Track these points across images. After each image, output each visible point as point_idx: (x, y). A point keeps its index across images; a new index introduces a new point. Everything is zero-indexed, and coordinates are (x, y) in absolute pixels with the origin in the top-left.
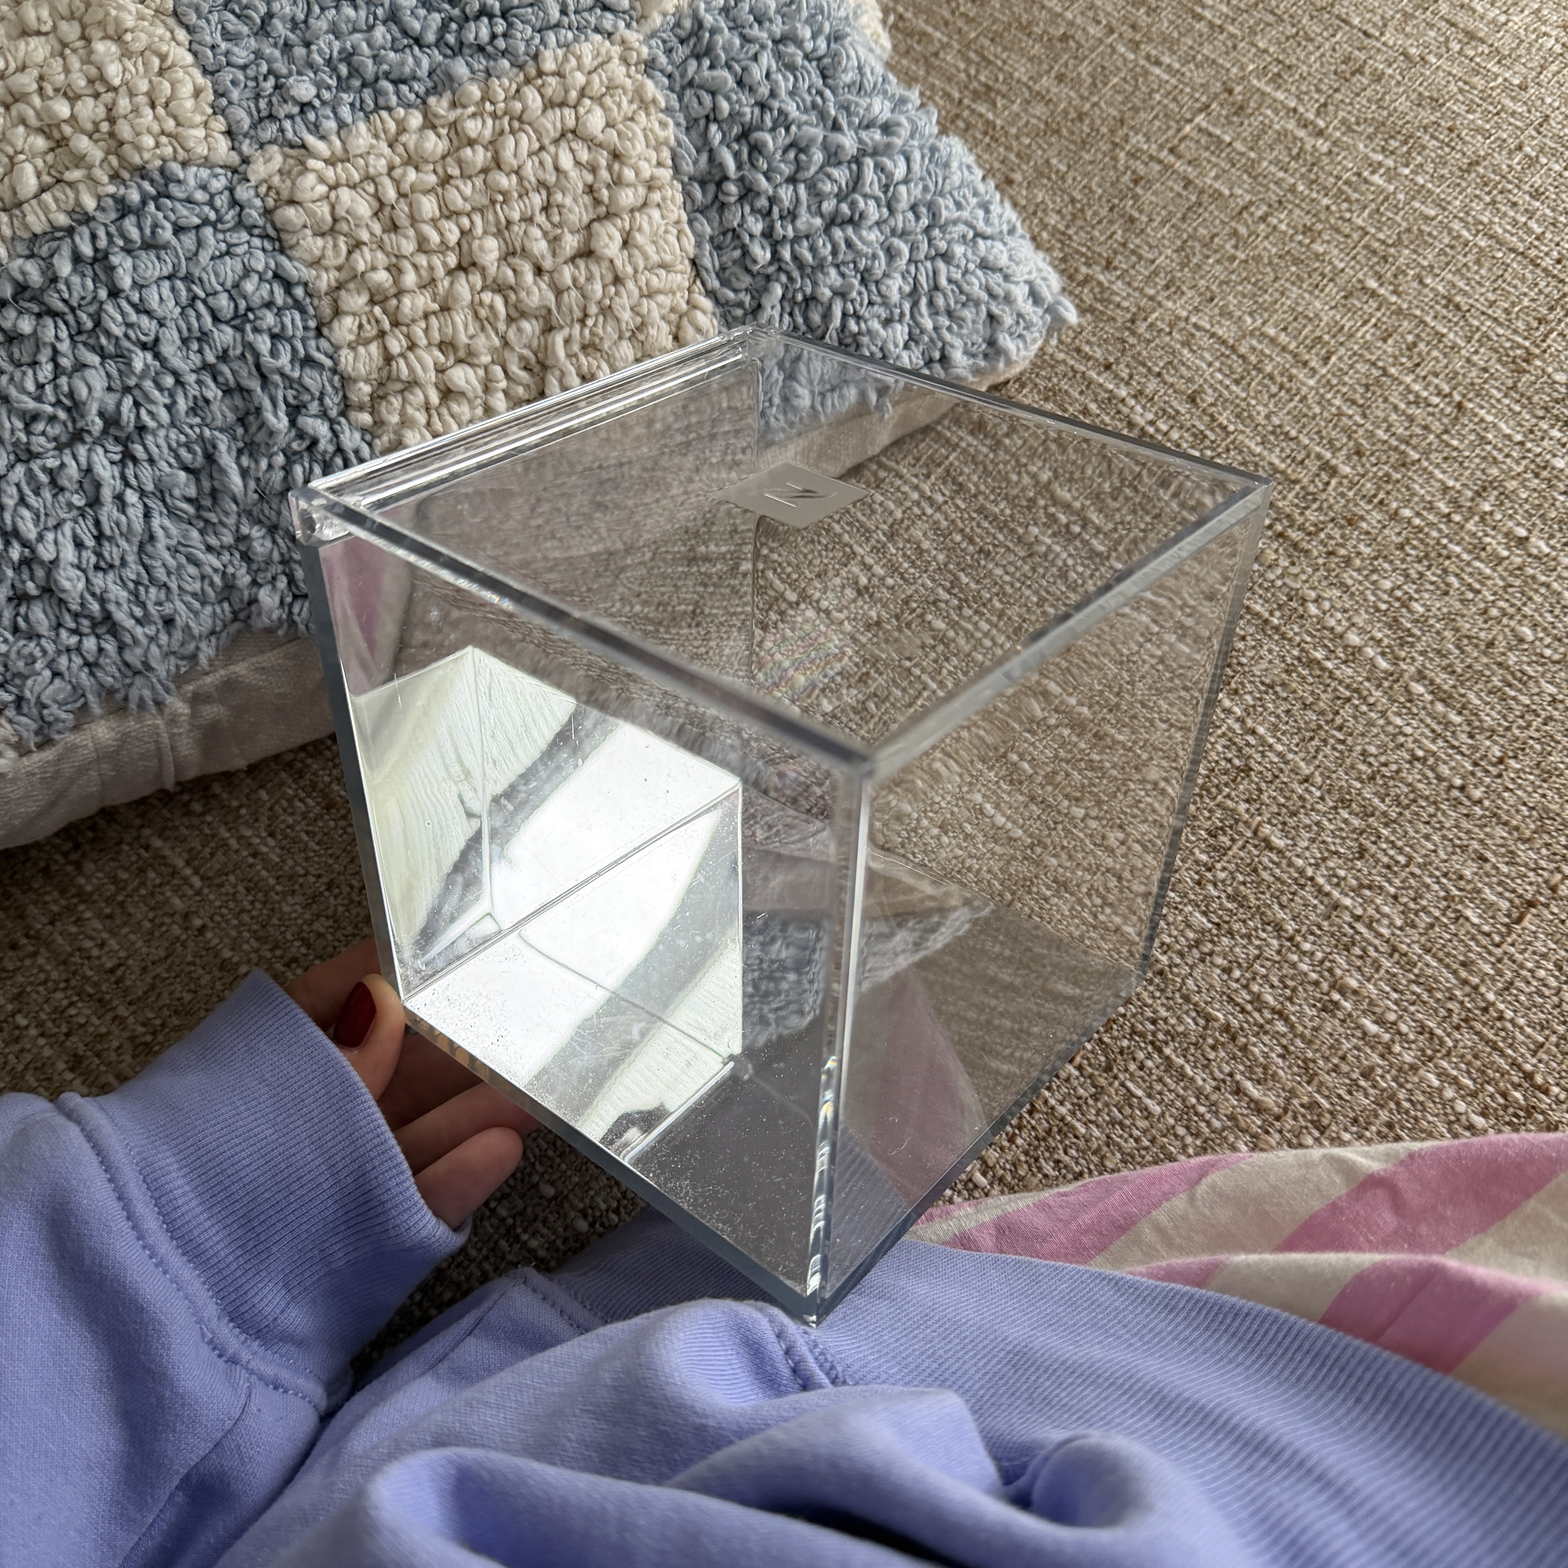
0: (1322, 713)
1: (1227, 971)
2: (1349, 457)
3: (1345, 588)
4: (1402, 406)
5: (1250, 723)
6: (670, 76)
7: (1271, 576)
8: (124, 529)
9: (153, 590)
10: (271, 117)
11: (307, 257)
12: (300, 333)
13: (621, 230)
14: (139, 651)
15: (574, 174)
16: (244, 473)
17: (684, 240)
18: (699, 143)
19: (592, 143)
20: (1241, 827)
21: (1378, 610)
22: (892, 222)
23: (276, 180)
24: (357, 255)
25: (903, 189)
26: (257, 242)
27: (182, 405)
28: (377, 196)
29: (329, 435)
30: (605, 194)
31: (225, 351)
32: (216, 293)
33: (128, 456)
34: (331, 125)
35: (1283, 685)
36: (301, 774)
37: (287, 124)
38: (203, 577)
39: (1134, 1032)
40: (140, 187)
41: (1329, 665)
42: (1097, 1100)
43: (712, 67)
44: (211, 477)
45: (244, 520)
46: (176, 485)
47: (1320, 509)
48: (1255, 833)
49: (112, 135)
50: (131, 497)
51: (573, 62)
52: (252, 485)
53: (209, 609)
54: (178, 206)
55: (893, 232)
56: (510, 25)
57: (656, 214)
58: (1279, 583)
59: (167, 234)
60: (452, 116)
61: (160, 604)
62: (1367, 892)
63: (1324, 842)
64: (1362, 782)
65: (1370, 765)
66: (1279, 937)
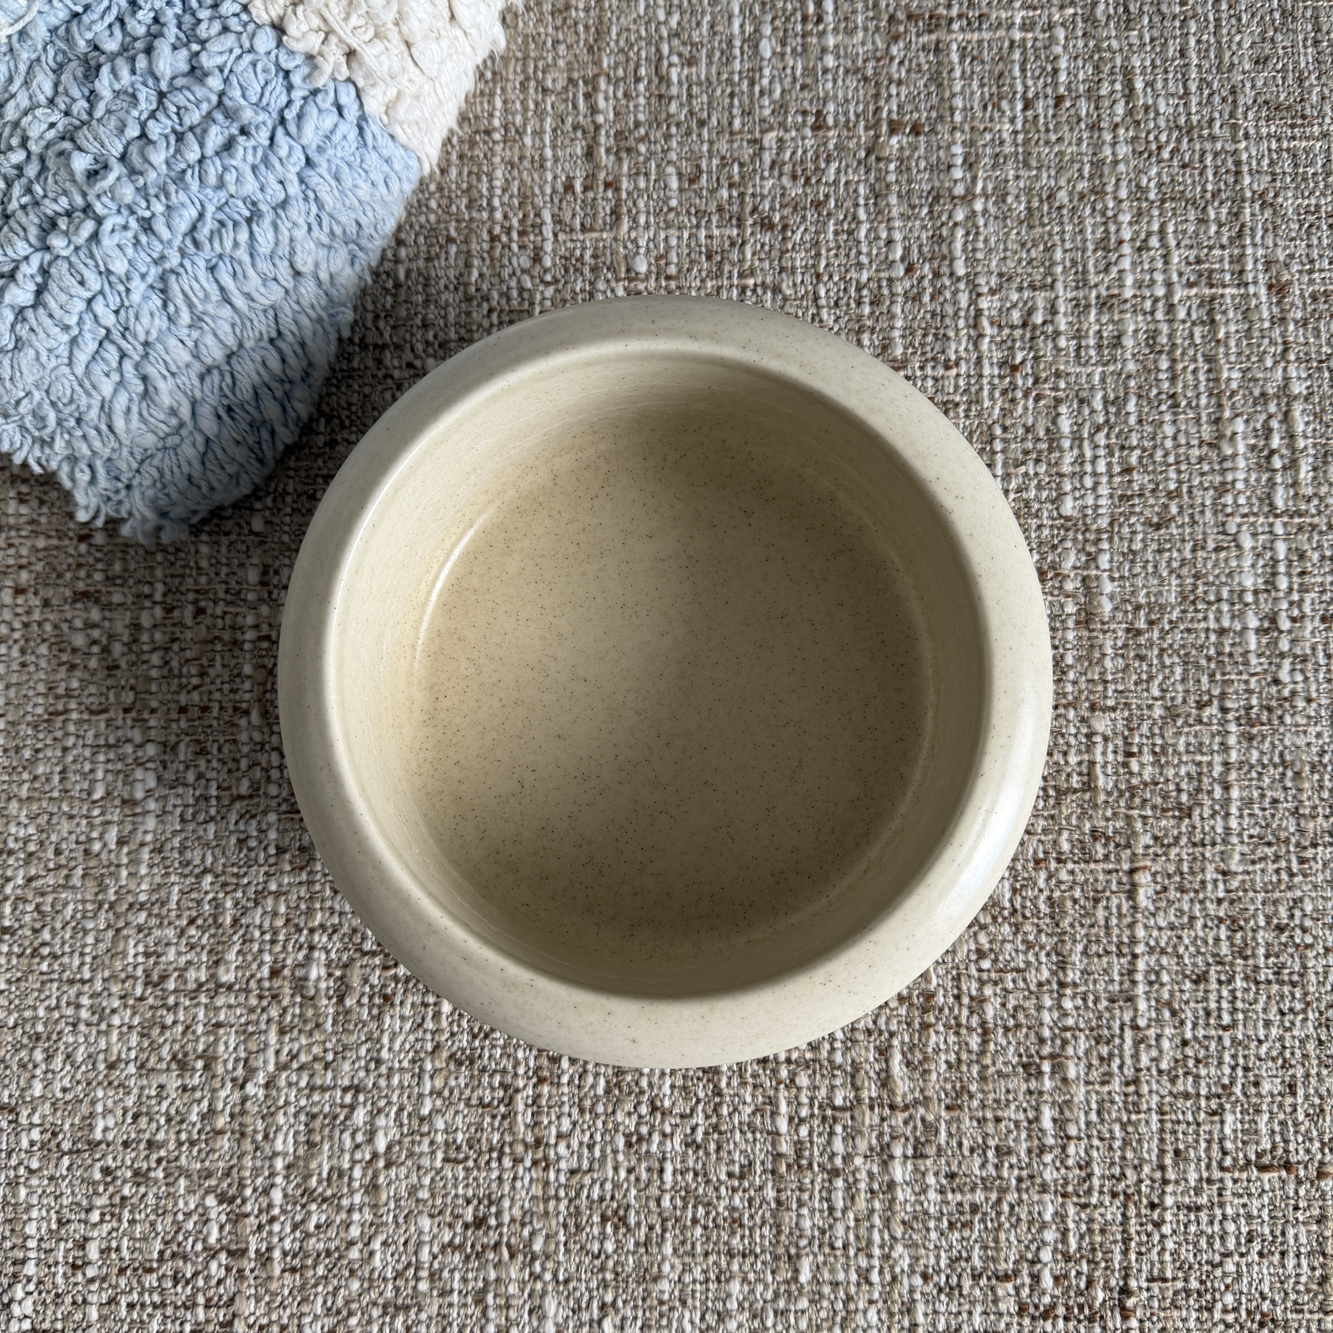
0: (1301, 831)
1: (981, 954)
5: (1232, 777)
20: (1126, 854)
35: (1298, 775)
48: (1132, 872)
62: (1167, 1014)
63: (1180, 937)
64: (1268, 923)
65: (1292, 917)
66: (1053, 973)
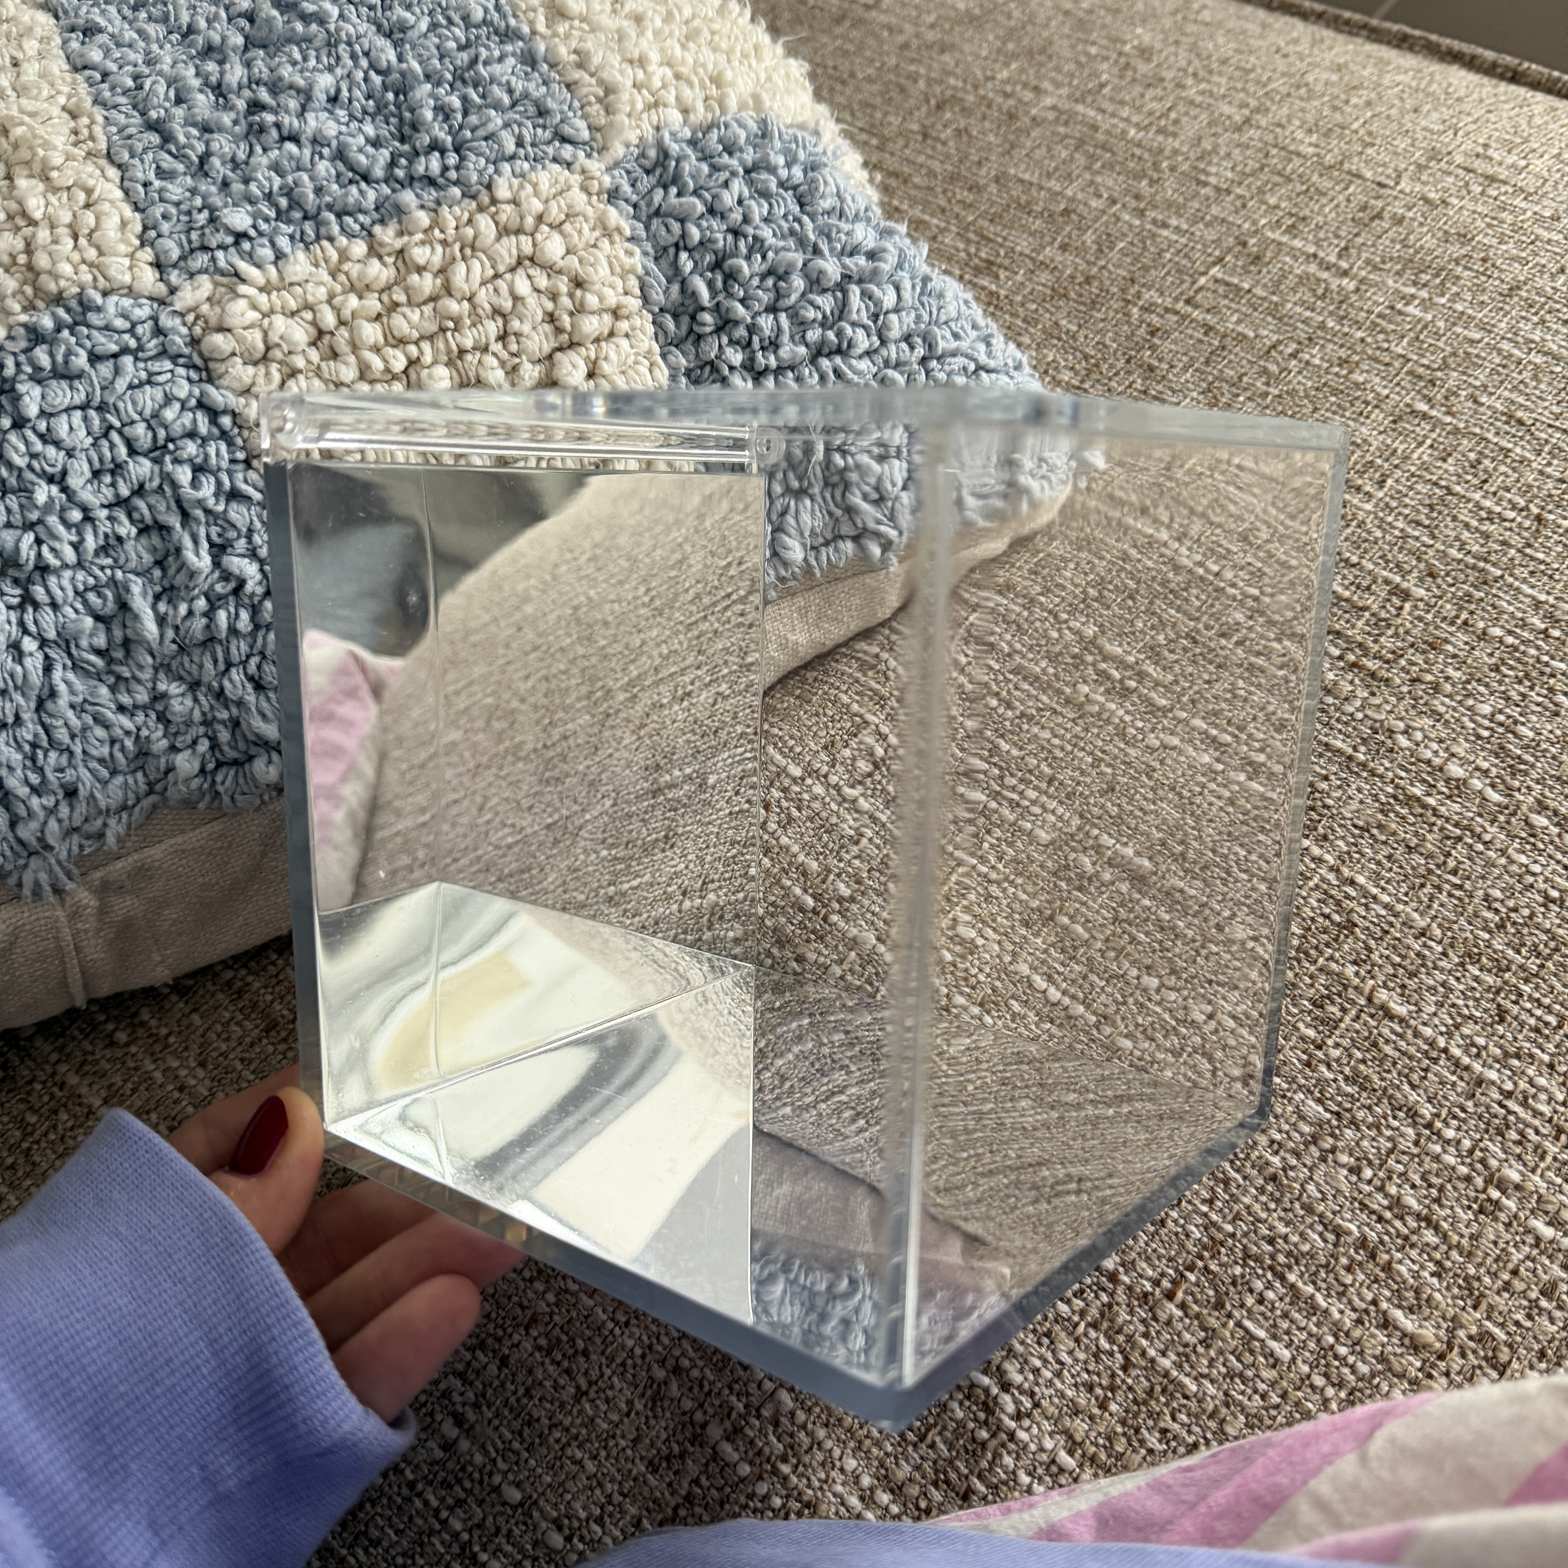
0: (1430, 856)
1: (1356, 1170)
2: (1421, 580)
3: (1437, 716)
4: (1474, 523)
5: (1346, 872)
6: (635, 206)
7: (1350, 709)
8: (20, 682)
9: (53, 755)
10: (204, 248)
11: (236, 385)
12: (225, 464)
13: (587, 359)
14: (34, 825)
15: (532, 300)
16: (161, 621)
17: (657, 373)
18: (670, 273)
19: (551, 269)
20: (1351, 994)
21: (1479, 737)
22: (885, 353)
23: (205, 308)
24: (291, 383)
25: (893, 317)
26: (181, 371)
27: (91, 543)
28: (314, 323)
29: (259, 577)
30: (566, 321)
31: (141, 486)
32: (133, 422)
33: (28, 600)
34: (266, 253)
35: (1380, 827)
36: (240, 993)
37: (220, 254)
38: (113, 742)
39: (1247, 1255)
40: (54, 314)
41: (1431, 801)
42: (1208, 1347)
43: (679, 195)
44: (125, 626)
45: (161, 675)
46: (81, 632)
47: (1396, 635)
48: (1370, 1000)
49: (30, 267)
50: (29, 645)
51: (529, 189)
52: (170, 634)
53: (119, 780)
54: (95, 333)
55: (887, 363)
56: (462, 158)
57: (624, 343)
58: (1360, 716)
59: (81, 360)
60: (398, 244)
61: (62, 770)
62: (1515, 1062)
63: (1454, 1005)
64: (1490, 932)
65: (1497, 911)
66: (1415, 1124)
